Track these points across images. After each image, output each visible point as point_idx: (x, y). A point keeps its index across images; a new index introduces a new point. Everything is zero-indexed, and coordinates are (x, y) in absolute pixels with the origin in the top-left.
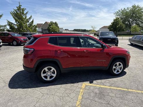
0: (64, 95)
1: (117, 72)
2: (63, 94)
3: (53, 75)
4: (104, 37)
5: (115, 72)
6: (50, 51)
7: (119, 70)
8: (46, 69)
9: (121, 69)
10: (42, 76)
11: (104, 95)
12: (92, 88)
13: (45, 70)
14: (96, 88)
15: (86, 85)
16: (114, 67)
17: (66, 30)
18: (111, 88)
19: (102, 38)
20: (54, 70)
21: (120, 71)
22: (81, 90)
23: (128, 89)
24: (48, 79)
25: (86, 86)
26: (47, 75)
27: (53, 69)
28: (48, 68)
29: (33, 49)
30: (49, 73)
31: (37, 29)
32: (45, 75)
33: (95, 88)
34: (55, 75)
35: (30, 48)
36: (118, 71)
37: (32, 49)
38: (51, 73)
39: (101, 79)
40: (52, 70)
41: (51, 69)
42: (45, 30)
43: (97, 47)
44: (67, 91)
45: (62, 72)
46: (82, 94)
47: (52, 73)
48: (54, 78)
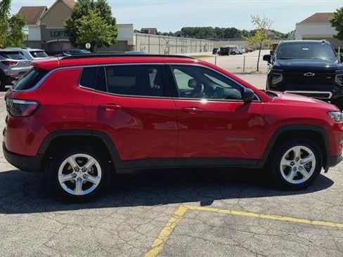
0: (122, 227)
1: (295, 178)
2: (119, 226)
3: (91, 178)
4: (289, 64)
5: (289, 179)
6: (84, 107)
7: (303, 172)
8: (71, 160)
9: (308, 170)
10: (61, 182)
11: (233, 230)
12: (204, 215)
13: (68, 164)
14: (216, 216)
15: (189, 209)
16: (284, 162)
17: (145, 31)
18: (262, 216)
19: (282, 67)
20: (94, 166)
21: (307, 176)
22: (172, 220)
23: (312, 220)
24: (78, 191)
25: (189, 211)
26: (76, 179)
27: (92, 161)
28: (77, 159)
29: (35, 103)
30: (80, 174)
31: (26, 31)
32: (69, 177)
33: (214, 215)
34: (96, 181)
35: (27, 100)
36: (299, 176)
37: (32, 101)
38: (86, 173)
39: (238, 198)
40: (88, 166)
41: (85, 161)
42: (57, 34)
43: (230, 97)
44: (132, 221)
45: (118, 171)
46: (173, 226)
47: (89, 173)
48: (95, 187)
